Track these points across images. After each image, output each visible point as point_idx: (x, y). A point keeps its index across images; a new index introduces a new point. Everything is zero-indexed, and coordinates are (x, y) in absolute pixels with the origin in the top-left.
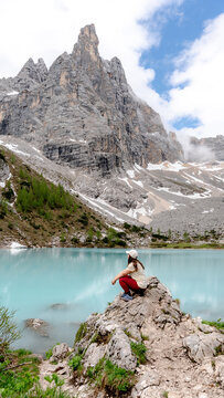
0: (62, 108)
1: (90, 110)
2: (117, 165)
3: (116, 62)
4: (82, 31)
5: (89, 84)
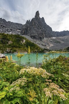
0: (33, 29)
2: (43, 38)
3: (43, 18)
4: (36, 13)
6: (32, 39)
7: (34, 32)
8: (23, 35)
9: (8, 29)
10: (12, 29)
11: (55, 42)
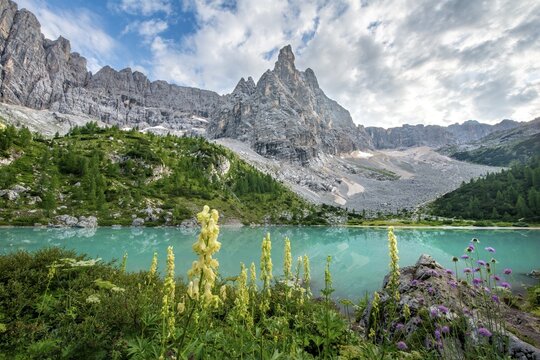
0: (267, 113)
1: (290, 112)
2: (314, 156)
3: (310, 71)
4: (281, 52)
5: (289, 92)
6: (261, 160)
7: (272, 125)
8: (217, 137)
9: (151, 114)
10: (170, 110)
11: (372, 175)
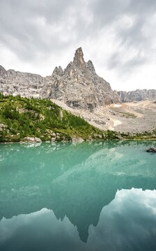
0: (72, 85)
1: (83, 85)
2: (95, 107)
3: (90, 62)
4: (77, 51)
5: (81, 74)
7: (75, 92)
9: (8, 87)
10: (18, 85)
11: (123, 116)
